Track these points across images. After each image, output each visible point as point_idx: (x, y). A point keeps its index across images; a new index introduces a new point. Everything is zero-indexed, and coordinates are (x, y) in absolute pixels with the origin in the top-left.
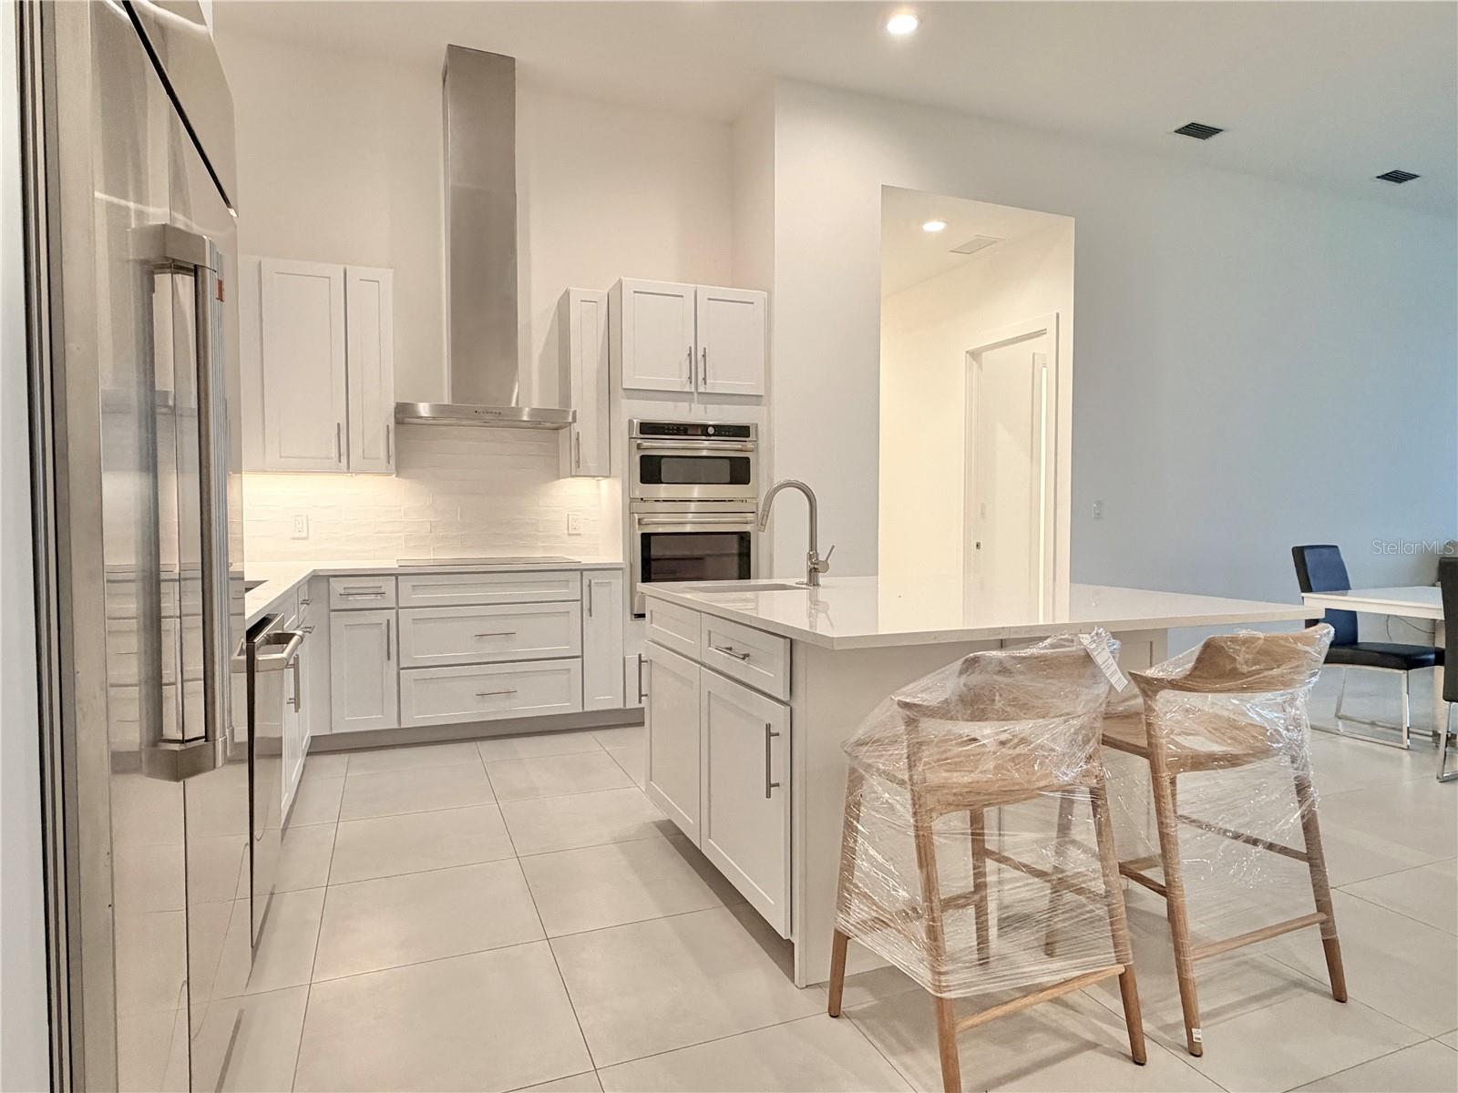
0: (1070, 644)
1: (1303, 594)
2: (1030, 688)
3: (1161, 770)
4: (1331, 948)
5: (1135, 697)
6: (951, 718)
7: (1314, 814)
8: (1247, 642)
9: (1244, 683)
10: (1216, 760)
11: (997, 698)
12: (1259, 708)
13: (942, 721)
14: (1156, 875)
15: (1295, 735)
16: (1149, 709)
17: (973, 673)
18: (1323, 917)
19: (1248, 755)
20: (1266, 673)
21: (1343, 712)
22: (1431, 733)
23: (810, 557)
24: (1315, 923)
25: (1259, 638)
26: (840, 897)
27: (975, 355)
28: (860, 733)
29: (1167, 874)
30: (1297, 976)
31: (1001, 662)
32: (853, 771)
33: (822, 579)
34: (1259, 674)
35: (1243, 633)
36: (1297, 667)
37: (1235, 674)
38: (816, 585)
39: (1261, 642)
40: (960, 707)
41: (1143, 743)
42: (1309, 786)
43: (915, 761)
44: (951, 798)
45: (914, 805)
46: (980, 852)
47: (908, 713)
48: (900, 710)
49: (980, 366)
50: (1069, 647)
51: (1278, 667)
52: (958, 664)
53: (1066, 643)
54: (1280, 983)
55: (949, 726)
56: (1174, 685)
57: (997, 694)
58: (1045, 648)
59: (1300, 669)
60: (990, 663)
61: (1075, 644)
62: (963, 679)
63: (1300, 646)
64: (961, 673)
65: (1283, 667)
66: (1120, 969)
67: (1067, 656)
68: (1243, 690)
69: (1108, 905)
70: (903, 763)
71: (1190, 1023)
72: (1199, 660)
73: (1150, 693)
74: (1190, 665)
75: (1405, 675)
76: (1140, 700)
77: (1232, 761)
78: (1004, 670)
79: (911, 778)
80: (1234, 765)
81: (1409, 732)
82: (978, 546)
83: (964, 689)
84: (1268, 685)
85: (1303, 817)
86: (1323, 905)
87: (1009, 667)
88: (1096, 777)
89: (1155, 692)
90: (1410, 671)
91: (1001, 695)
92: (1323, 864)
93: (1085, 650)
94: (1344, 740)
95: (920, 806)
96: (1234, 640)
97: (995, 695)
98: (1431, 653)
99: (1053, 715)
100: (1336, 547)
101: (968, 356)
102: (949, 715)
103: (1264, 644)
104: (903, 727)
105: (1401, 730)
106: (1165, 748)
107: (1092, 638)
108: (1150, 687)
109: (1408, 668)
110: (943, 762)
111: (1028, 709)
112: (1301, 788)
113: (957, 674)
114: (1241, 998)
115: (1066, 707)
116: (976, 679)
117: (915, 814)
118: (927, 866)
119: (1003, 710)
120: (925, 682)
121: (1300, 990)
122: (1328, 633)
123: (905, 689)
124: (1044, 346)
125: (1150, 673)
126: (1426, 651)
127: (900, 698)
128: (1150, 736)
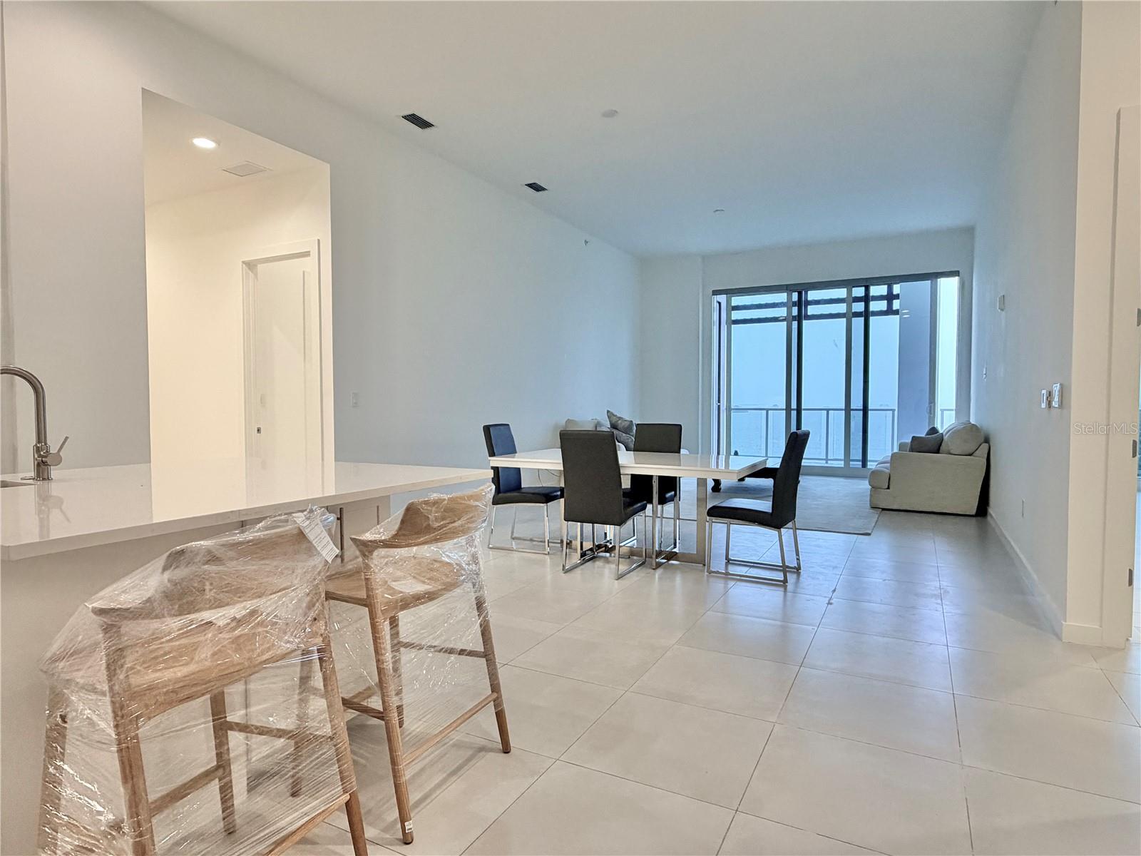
0: (285, 524)
1: (490, 458)
2: (243, 572)
3: (378, 616)
4: (500, 716)
5: (357, 557)
6: (157, 617)
7: (488, 621)
8: (435, 503)
9: (438, 535)
10: (419, 599)
11: (208, 587)
12: (450, 552)
13: (146, 621)
14: (375, 703)
15: (473, 567)
16: (367, 567)
17: (177, 567)
18: (495, 695)
19: (442, 589)
20: (451, 526)
21: (515, 535)
22: (559, 541)
23: (38, 450)
24: (490, 702)
25: (445, 499)
26: (42, 833)
27: (251, 265)
28: (55, 648)
29: (384, 702)
30: (482, 743)
31: (209, 552)
32: (52, 689)
33: (55, 472)
34: (446, 527)
35: (434, 496)
36: (472, 518)
37: (429, 529)
38: (48, 479)
39: (446, 502)
40: (166, 603)
41: (362, 594)
42: (484, 602)
43: (115, 670)
44: (161, 699)
45: (116, 716)
46: (222, 728)
47: (105, 620)
48: (94, 616)
49: (256, 275)
50: (283, 526)
51: (459, 519)
52: (161, 561)
53: (280, 524)
54: (470, 753)
55: (155, 624)
56: (386, 544)
57: (207, 583)
58: (259, 530)
59: (474, 519)
60: (197, 554)
61: (289, 523)
62: (167, 575)
63: (472, 503)
64: (165, 569)
65: (462, 519)
66: (346, 797)
67: (280, 536)
68: (436, 540)
69: (335, 746)
70: (103, 674)
71: (403, 819)
72: (403, 522)
73: (367, 553)
74: (397, 527)
75: (546, 507)
76: (360, 559)
77: (430, 597)
78: (213, 558)
79: (111, 688)
80: (433, 599)
81: (548, 542)
82: (259, 430)
83: (169, 585)
84: (453, 534)
85: (481, 626)
86: (495, 688)
87: (218, 555)
88: (322, 635)
89: (371, 552)
90: (548, 504)
91: (211, 584)
92: (495, 658)
93: (299, 528)
94: (516, 555)
95: (122, 717)
96: (426, 503)
97: (204, 585)
98: (558, 491)
99: (269, 593)
100: (508, 425)
101: (244, 265)
102: (154, 614)
103: (448, 504)
104: (101, 635)
105: (545, 542)
106: (379, 597)
107: (305, 516)
108: (367, 548)
109: (547, 502)
110: (152, 661)
111: (243, 592)
112: (480, 605)
113: (160, 570)
114: (445, 775)
115: (281, 582)
116: (181, 573)
117: (116, 726)
118: (132, 779)
119: (215, 598)
120: (126, 582)
121: (483, 753)
122: (491, 490)
123: (101, 594)
124: (309, 264)
125: (368, 536)
126: (555, 489)
127: (95, 605)
128: (369, 589)
